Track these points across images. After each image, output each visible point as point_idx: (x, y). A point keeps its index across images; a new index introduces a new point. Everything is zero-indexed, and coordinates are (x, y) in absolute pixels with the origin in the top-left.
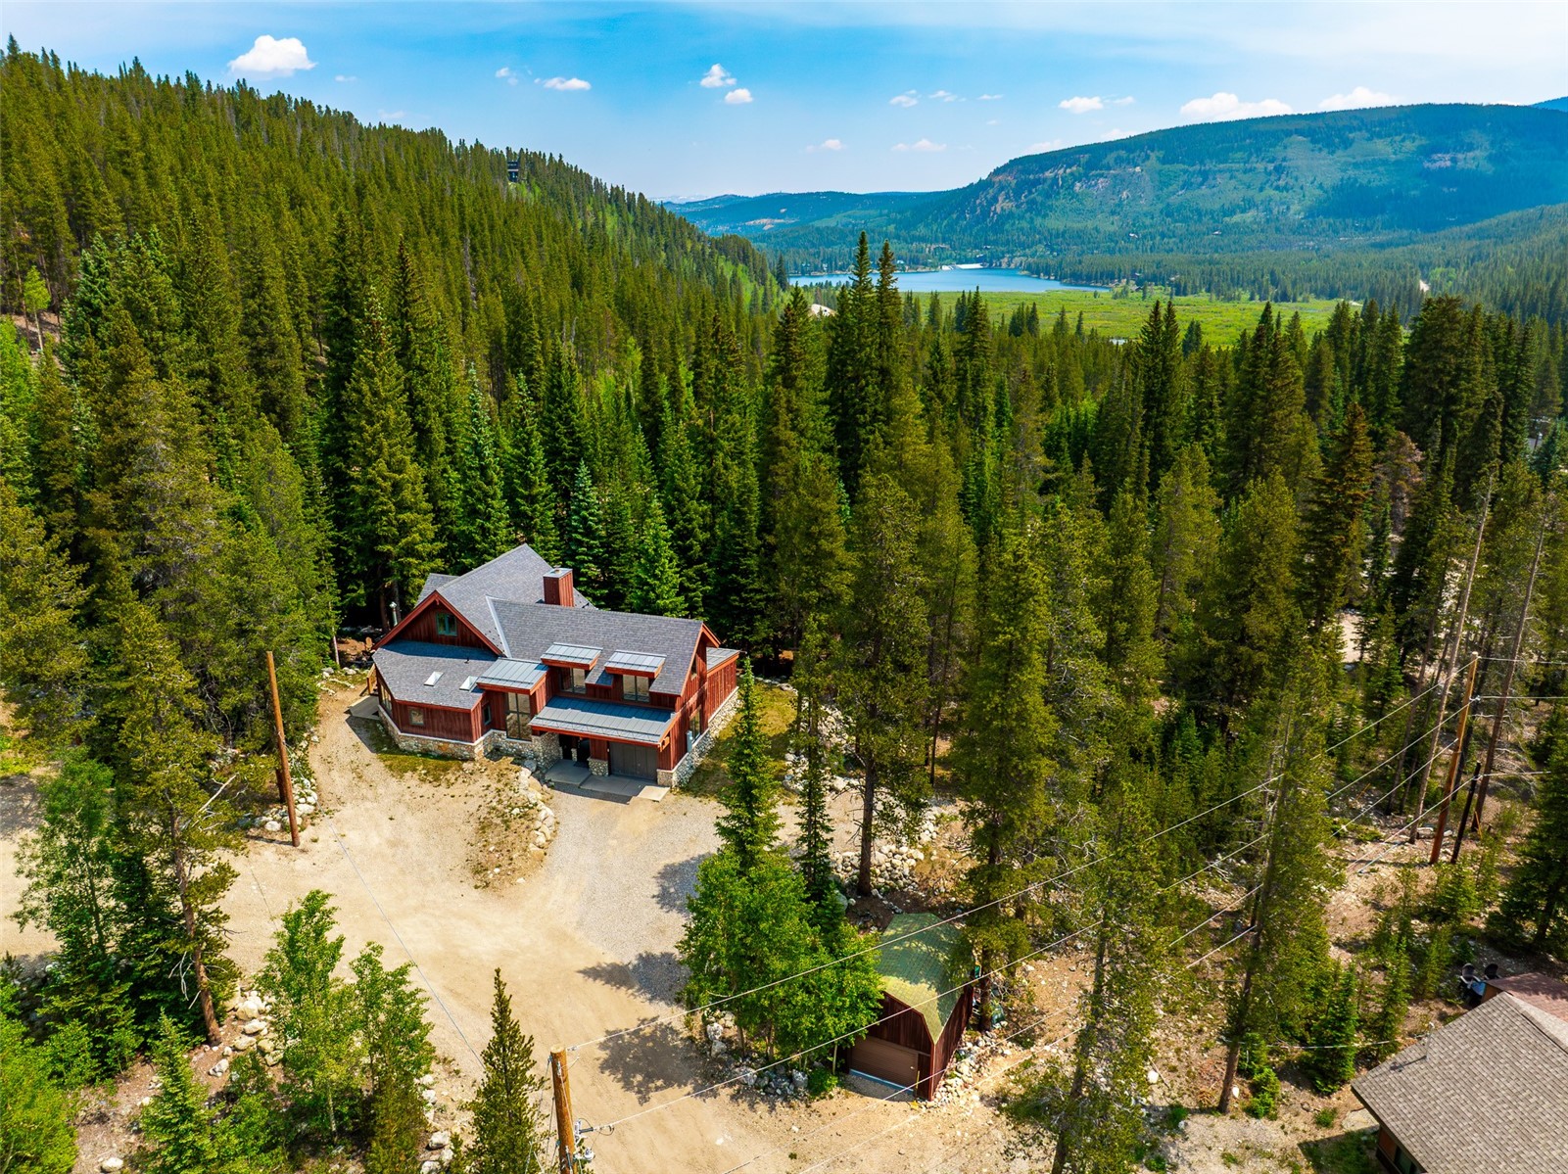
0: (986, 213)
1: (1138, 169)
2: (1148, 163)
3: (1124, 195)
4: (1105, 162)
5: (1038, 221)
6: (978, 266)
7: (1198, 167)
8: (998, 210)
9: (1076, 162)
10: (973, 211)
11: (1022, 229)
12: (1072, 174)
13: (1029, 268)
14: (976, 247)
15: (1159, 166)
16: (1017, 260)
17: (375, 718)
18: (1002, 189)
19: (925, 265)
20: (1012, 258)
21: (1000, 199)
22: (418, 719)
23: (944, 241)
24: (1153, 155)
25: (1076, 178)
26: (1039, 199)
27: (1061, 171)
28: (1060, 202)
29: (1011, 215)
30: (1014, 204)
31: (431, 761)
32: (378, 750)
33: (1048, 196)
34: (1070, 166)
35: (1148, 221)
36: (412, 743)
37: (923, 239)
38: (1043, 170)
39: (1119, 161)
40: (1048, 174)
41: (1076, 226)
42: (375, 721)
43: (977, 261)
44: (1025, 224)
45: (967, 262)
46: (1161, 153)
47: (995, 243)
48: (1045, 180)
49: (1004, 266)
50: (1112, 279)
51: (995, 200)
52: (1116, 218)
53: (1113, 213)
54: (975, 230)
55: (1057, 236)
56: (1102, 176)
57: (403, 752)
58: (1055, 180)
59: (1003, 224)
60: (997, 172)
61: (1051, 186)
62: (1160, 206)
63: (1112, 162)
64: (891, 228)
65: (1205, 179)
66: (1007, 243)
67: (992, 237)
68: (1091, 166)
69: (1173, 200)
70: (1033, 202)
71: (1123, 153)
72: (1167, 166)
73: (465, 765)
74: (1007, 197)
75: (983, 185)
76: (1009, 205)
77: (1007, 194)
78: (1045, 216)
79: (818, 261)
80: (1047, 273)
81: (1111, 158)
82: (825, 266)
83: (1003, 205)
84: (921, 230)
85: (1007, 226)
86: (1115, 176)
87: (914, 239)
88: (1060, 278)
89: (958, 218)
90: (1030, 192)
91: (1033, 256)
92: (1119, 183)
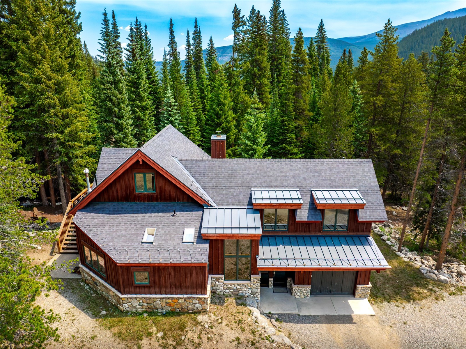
17: (76, 276)
22: (141, 278)
31: (163, 320)
32: (96, 315)
36: (136, 303)
42: (77, 280)
57: (126, 314)
73: (200, 318)
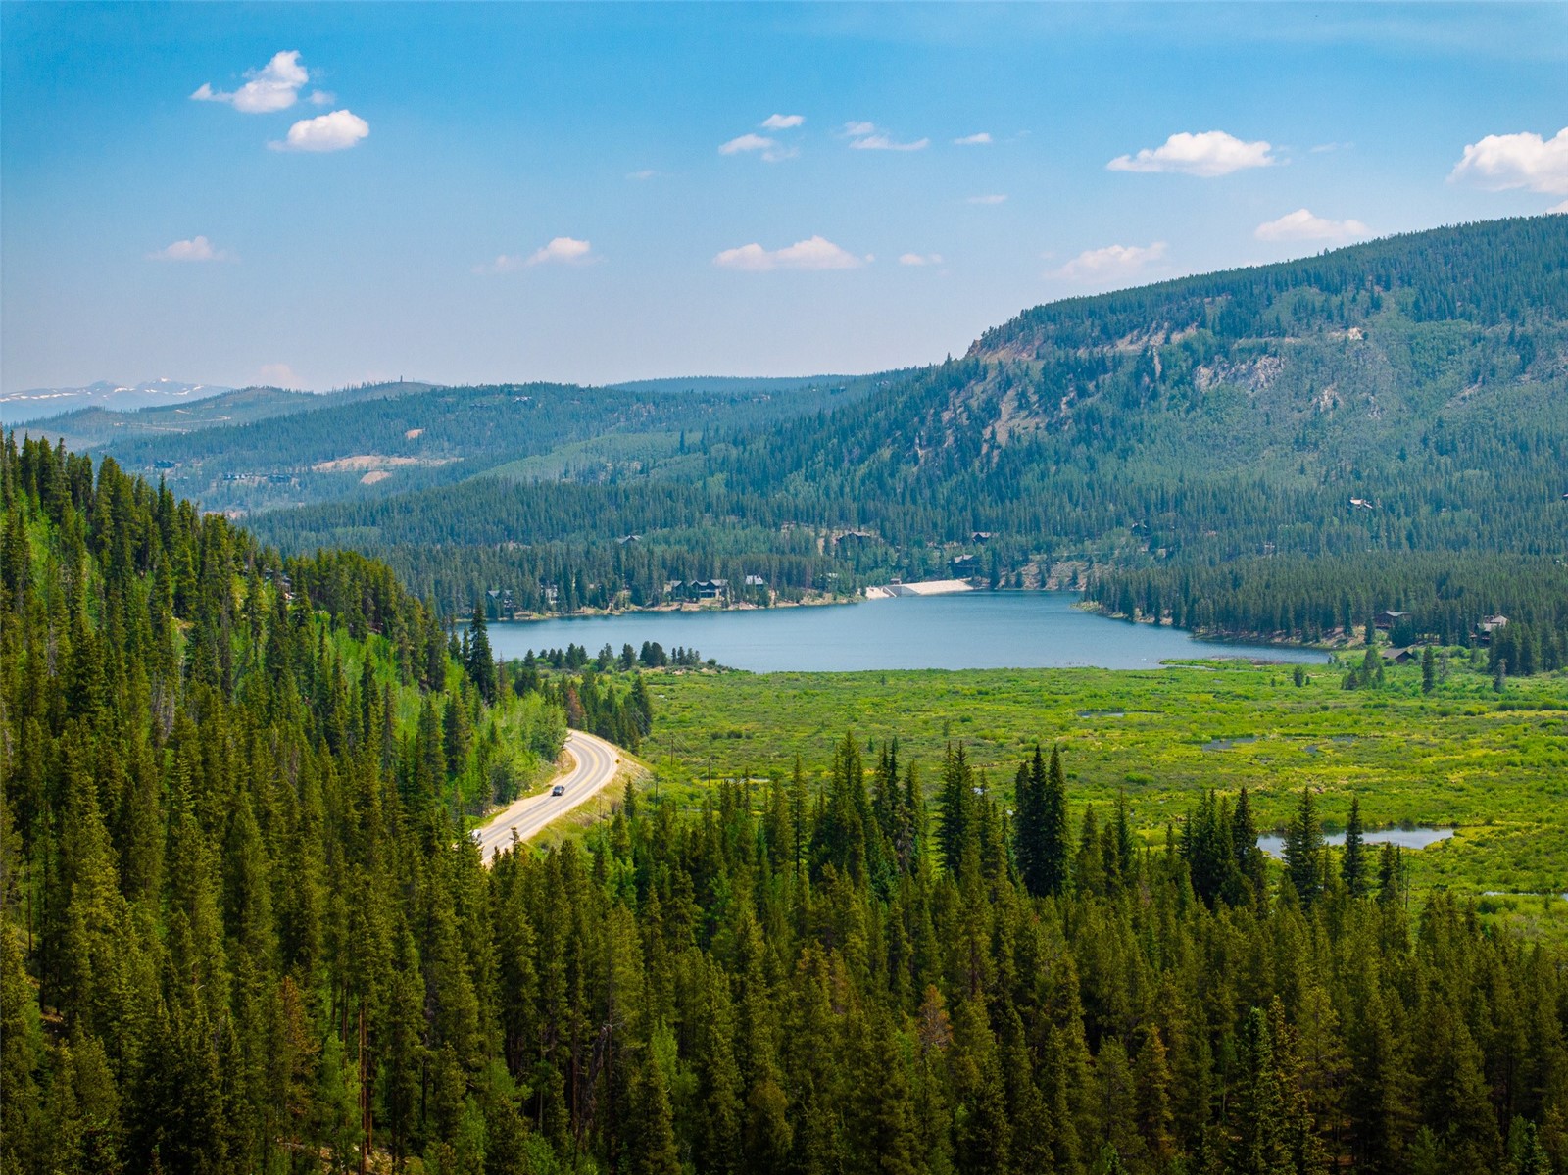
0: (968, 447)
1: (1354, 334)
2: (1379, 318)
3: (1326, 400)
4: (1268, 315)
5: (1109, 466)
6: (958, 585)
7: (1504, 328)
8: (1002, 438)
9: (1197, 317)
10: (935, 441)
11: (1068, 488)
12: (1186, 346)
13: (1098, 592)
14: (950, 536)
15: (1407, 326)
16: (1062, 570)
18: (1007, 384)
19: (822, 586)
20: (1050, 563)
21: (1006, 407)
23: (864, 519)
24: (1389, 299)
25: (1197, 356)
26: (1108, 410)
27: (1158, 339)
28: (1160, 416)
29: (1035, 452)
30: (1042, 421)
33: (1130, 403)
34: (1181, 326)
35: (1392, 467)
37: (808, 515)
38: (1110, 335)
39: (1304, 312)
40: (1125, 346)
41: (1213, 478)
43: (958, 571)
44: (1072, 474)
45: (931, 574)
46: (1410, 294)
47: (1003, 524)
48: (1118, 361)
49: (1029, 583)
50: (1327, 625)
51: (992, 411)
52: (1311, 456)
53: (1301, 444)
54: (943, 490)
55: (1163, 505)
56: (1264, 350)
58: (1144, 360)
59: (1016, 473)
60: (991, 340)
61: (1137, 376)
62: (1420, 426)
63: (1286, 317)
64: (717, 484)
65: (1527, 360)
66: (1035, 524)
67: (989, 510)
68: (1233, 326)
69: (1449, 410)
70: (1091, 417)
71: (1313, 294)
72: (1425, 326)
74: (1023, 402)
75: (955, 377)
76: (1029, 425)
77: (1022, 396)
78: (1124, 454)
79: (531, 583)
80: (1152, 608)
81: (1282, 307)
82: (551, 593)
83: (1010, 425)
84: (799, 489)
85: (1028, 480)
86: (1298, 352)
87: (781, 515)
88: (1188, 621)
89: (896, 458)
90: (1082, 393)
91: (1104, 558)
92: (1311, 366)
